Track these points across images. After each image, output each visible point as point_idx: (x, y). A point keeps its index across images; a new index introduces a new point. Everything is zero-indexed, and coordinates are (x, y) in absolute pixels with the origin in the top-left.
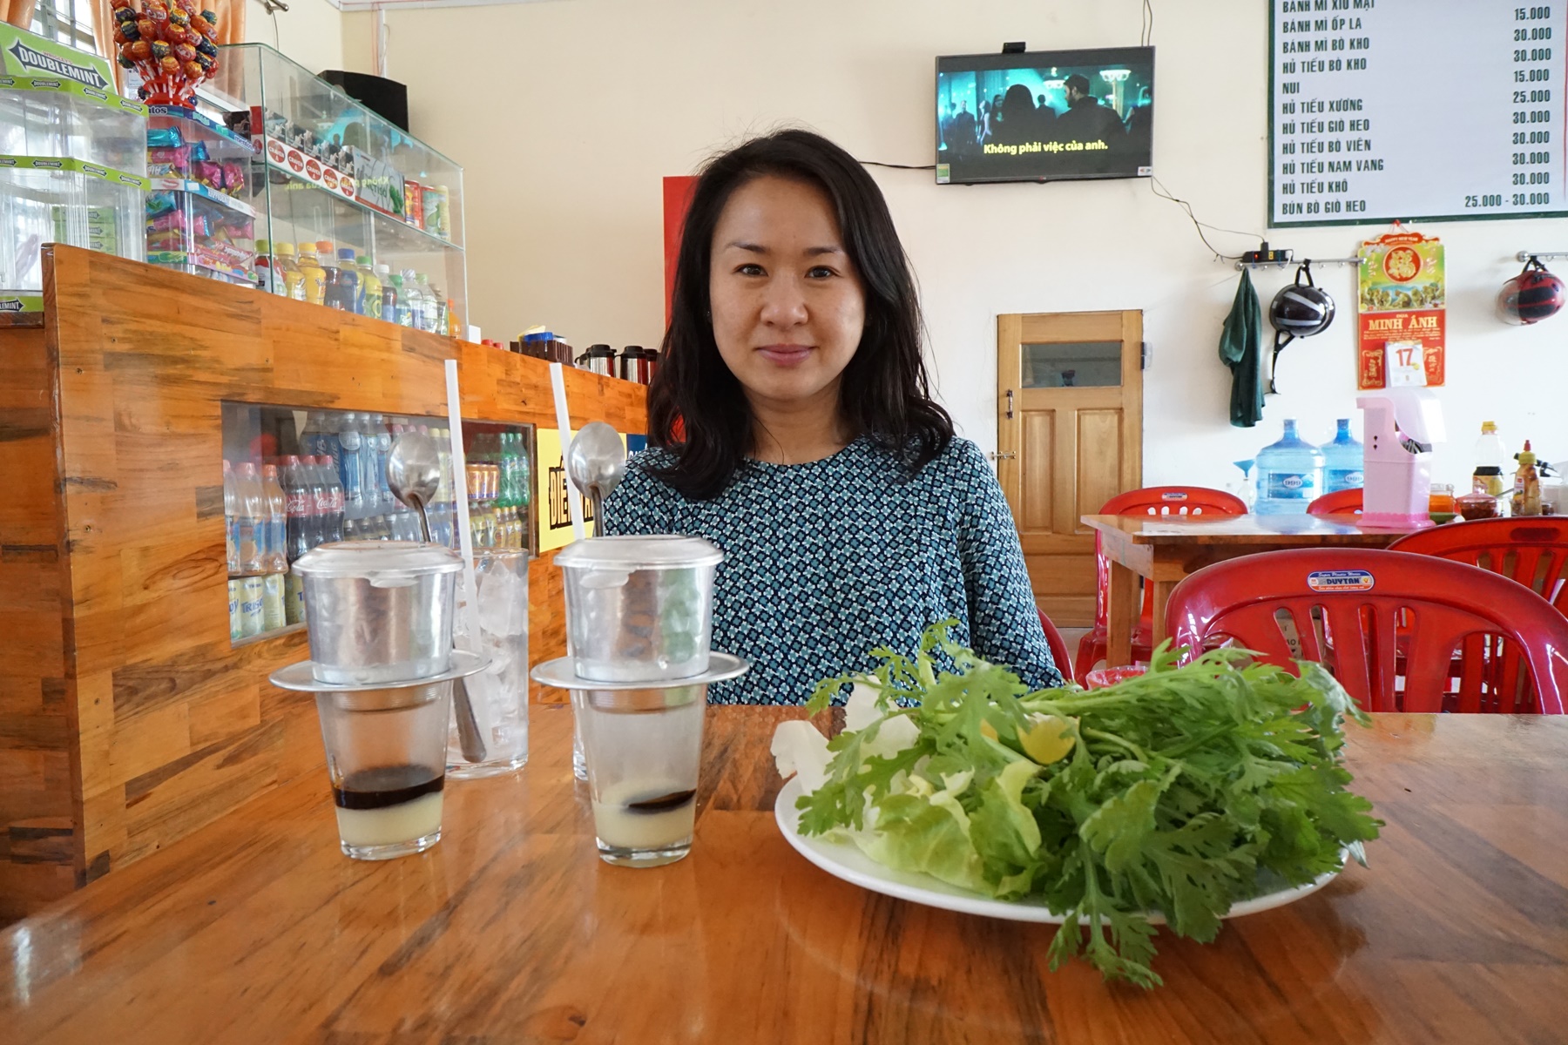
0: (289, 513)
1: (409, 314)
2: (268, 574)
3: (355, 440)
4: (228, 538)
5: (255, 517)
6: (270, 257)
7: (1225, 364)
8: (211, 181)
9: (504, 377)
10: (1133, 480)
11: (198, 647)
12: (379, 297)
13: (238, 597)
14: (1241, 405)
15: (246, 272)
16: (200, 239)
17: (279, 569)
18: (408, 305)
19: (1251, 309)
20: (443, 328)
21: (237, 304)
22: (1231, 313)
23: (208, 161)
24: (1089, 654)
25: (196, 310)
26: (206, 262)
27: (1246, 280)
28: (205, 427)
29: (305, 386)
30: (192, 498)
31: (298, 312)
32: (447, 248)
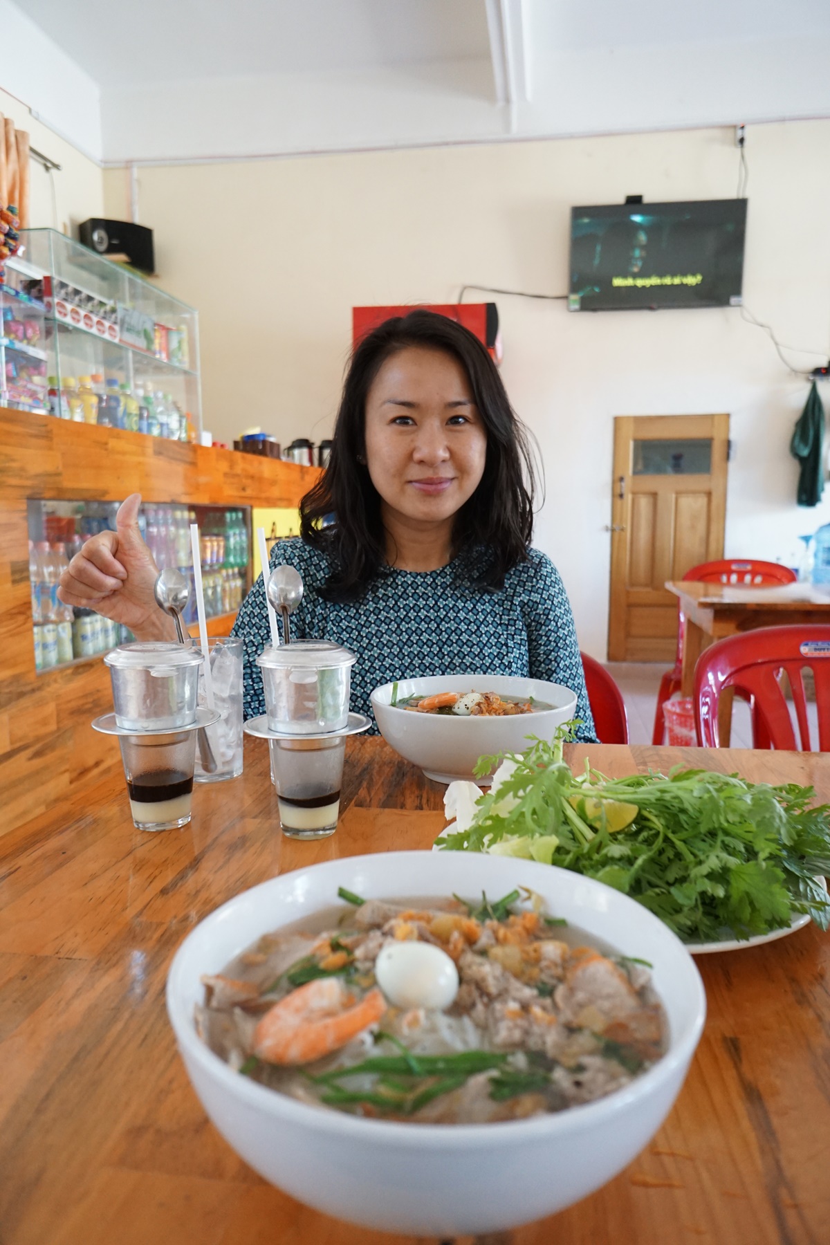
1: (159, 426)
2: (61, 622)
4: (33, 597)
5: (50, 581)
6: (58, 390)
7: (795, 457)
8: (17, 335)
9: (228, 471)
10: (717, 551)
11: (14, 675)
12: (136, 415)
13: (40, 638)
14: (806, 490)
15: (42, 401)
16: (10, 379)
17: (68, 618)
18: (157, 419)
19: (818, 415)
20: (183, 435)
21: (37, 428)
22: (802, 417)
23: (14, 320)
24: (668, 688)
25: (8, 433)
26: (14, 397)
27: (814, 390)
28: (17, 518)
29: (84, 485)
30: (8, 570)
31: (79, 430)
32: (185, 372)
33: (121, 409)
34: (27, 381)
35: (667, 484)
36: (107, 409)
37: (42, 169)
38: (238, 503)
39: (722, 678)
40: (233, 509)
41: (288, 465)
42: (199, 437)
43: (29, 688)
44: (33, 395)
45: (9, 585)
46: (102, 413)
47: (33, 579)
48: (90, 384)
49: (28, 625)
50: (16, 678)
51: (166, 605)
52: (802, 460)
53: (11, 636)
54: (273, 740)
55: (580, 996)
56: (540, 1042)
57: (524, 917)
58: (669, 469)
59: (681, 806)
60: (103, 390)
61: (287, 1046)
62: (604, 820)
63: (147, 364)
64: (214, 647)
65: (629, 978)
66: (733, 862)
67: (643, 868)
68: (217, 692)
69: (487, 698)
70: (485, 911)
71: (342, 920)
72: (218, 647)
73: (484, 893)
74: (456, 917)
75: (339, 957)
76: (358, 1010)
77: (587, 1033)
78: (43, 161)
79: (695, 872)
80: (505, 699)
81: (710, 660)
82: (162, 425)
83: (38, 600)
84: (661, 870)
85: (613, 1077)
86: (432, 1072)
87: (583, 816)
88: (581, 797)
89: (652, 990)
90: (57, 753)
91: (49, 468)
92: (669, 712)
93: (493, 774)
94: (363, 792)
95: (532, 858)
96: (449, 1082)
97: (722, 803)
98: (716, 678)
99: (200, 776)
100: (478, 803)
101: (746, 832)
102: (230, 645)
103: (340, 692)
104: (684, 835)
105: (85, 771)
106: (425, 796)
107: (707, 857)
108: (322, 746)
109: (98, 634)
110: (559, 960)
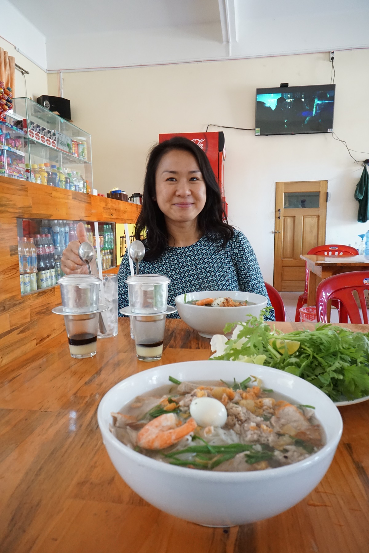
0: (37, 253)
1: (74, 186)
2: (32, 273)
3: (58, 229)
4: (20, 261)
5: (27, 255)
6: (30, 169)
7: (357, 200)
8: (11, 145)
9: (105, 206)
10: (322, 242)
11: (11, 296)
12: (64, 181)
13: (22, 280)
14: (362, 214)
15: (23, 175)
16: (9, 165)
17: (35, 271)
18: (74, 183)
19: (366, 180)
20: (85, 190)
21: (21, 186)
22: (360, 181)
23: (10, 138)
24: (301, 302)
25: (8, 188)
26: (11, 173)
27: (365, 169)
28: (12, 227)
29: (42, 212)
30: (9, 249)
31: (39, 187)
32: (85, 162)
33: (58, 178)
34: (16, 165)
35: (299, 212)
36: (52, 178)
37: (21, 74)
38: (109, 221)
39: (328, 294)
40: (107, 224)
41: (131, 205)
42: (92, 191)
43: (18, 302)
44: (19, 172)
45: (9, 257)
46: (49, 181)
47: (19, 254)
48: (44, 167)
49: (18, 274)
50: (12, 298)
51: (84, 259)
52: (360, 201)
53: (10, 279)
54: (134, 316)
55: (283, 421)
56: (266, 440)
57: (254, 388)
58: (300, 206)
59: (321, 342)
60: (49, 169)
61: (153, 441)
62: (286, 348)
63: (68, 159)
64: (105, 277)
65: (304, 413)
66: (346, 365)
67: (304, 369)
68: (107, 298)
69: (227, 300)
70: (236, 386)
71: (171, 390)
72: (106, 278)
73: (234, 379)
74: (224, 388)
75: (172, 405)
76: (184, 426)
77: (287, 435)
78: (21, 70)
79: (328, 369)
80: (235, 301)
81: (324, 286)
82: (75, 186)
83: (22, 263)
84: (312, 370)
85: (301, 454)
86: (219, 452)
87: (275, 348)
88: (274, 339)
89: (315, 419)
90: (31, 331)
91: (27, 204)
92: (302, 312)
93: (233, 331)
94: (172, 342)
95: (254, 363)
96: (227, 456)
97: (340, 339)
98: (326, 295)
99: (99, 335)
100: (226, 344)
101: (351, 353)
102: (112, 277)
103: (163, 296)
104: (322, 355)
105: (42, 340)
106: (200, 343)
107: (334, 363)
108: (155, 319)
109: (48, 278)
110: (271, 406)
